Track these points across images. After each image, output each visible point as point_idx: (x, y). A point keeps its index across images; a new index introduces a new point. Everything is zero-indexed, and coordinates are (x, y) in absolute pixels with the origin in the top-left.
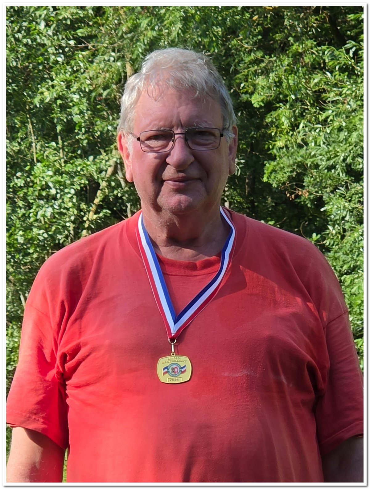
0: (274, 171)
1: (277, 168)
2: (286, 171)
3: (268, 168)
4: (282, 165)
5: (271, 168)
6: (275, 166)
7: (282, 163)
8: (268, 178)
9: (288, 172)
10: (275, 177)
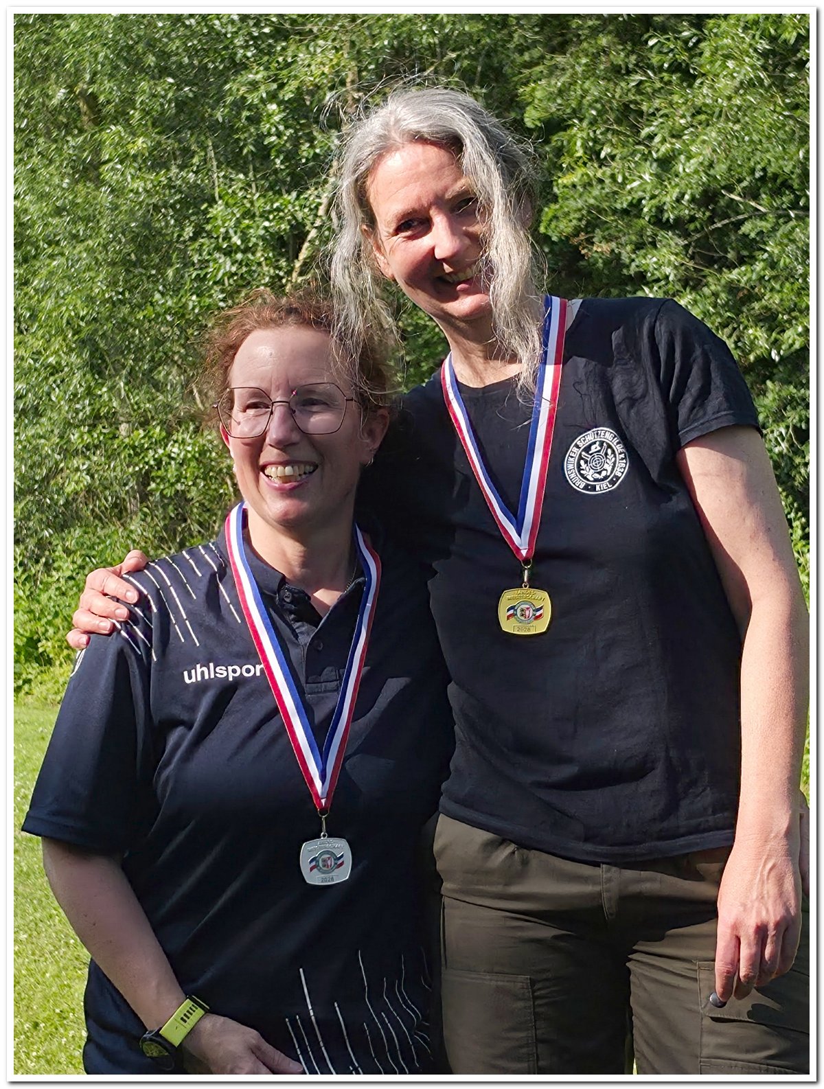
0: (556, 217)
1: (559, 214)
2: (571, 218)
3: (547, 213)
4: (566, 210)
5: (550, 215)
6: (556, 210)
7: (567, 207)
8: (546, 228)
9: (574, 218)
10: (556, 226)
